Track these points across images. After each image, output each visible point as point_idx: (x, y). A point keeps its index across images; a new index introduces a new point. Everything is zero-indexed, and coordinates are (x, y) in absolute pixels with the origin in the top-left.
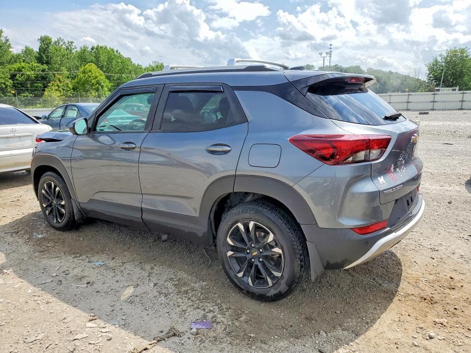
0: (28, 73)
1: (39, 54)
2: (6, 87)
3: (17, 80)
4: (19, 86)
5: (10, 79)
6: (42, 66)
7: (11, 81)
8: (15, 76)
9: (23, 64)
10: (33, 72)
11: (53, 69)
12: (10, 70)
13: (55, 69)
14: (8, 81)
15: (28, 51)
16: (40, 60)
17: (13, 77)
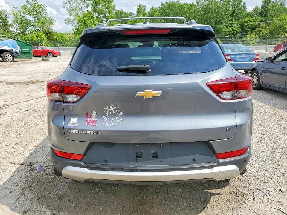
0: (251, 24)
1: (262, 11)
2: (237, 33)
3: (244, 29)
4: (244, 32)
5: (240, 28)
6: (261, 18)
7: (240, 30)
8: (243, 26)
9: (250, 19)
10: (254, 23)
11: (268, 19)
12: (242, 23)
13: (269, 20)
14: (239, 29)
15: (256, 10)
16: (261, 15)
17: (242, 27)
